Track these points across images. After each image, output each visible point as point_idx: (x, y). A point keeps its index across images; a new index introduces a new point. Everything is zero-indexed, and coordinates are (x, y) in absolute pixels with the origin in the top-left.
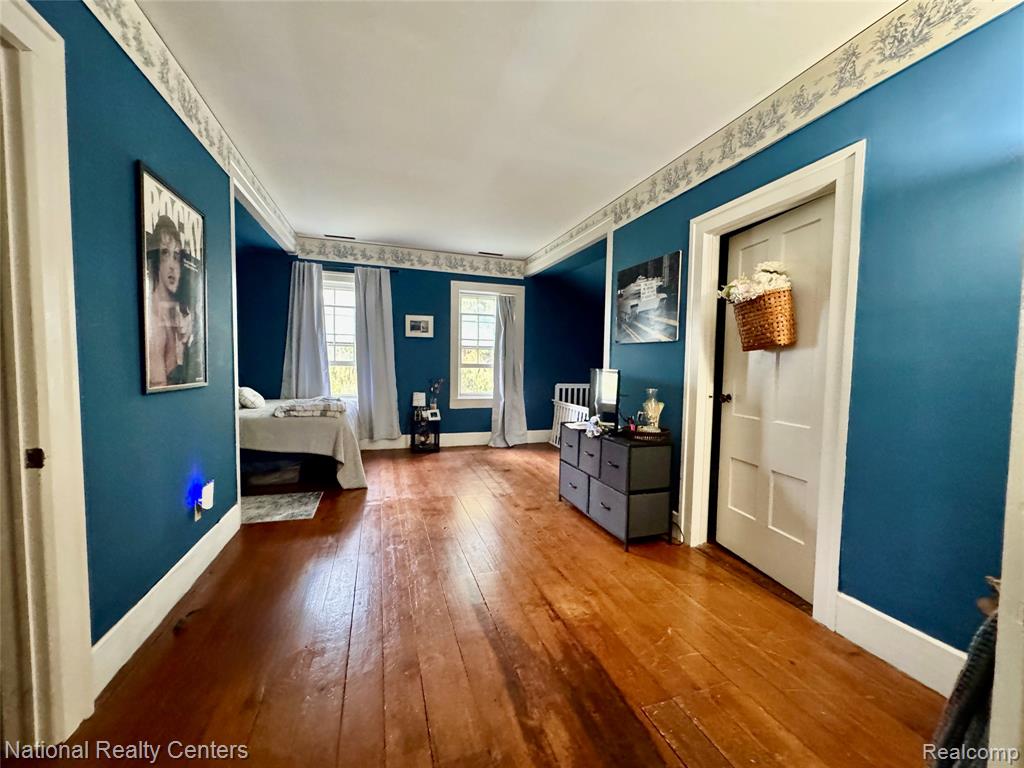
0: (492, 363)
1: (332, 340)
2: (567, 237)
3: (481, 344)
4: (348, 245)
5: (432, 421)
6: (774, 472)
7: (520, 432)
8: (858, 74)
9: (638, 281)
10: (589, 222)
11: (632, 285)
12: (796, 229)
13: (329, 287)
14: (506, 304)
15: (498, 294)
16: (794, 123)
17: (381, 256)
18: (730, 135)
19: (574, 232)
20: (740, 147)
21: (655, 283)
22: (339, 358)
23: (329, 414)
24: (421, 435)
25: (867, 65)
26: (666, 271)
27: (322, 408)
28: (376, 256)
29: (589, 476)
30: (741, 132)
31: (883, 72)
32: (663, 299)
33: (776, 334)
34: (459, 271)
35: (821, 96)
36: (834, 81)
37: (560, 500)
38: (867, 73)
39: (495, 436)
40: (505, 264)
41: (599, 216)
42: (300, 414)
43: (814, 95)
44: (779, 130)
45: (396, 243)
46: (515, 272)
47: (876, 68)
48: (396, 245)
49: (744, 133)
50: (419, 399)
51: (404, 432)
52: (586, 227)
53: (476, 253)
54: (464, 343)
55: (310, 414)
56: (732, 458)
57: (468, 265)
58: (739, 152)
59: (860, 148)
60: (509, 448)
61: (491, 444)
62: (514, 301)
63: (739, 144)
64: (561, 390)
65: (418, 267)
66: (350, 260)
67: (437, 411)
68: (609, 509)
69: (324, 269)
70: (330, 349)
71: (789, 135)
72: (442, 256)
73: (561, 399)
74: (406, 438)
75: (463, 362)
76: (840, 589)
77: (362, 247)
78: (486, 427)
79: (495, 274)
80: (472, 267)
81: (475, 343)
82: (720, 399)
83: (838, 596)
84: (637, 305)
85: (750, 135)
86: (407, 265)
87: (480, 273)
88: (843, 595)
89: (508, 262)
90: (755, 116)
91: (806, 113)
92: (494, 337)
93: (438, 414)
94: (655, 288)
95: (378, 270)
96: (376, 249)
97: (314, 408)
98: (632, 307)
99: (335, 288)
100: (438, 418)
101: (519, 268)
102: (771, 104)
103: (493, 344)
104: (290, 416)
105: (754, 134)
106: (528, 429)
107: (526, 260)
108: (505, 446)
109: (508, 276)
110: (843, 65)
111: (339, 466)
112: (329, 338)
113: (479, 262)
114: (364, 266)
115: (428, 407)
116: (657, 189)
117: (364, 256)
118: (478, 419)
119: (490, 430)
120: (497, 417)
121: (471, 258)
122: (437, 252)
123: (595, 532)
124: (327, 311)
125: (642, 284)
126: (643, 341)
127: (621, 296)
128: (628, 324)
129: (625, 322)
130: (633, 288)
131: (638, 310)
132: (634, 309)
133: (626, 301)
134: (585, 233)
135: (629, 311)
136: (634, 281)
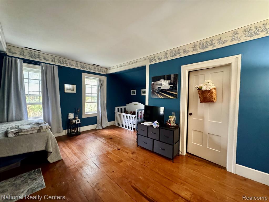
0: (96, 101)
1: (28, 94)
2: (128, 64)
3: (92, 95)
4: (37, 53)
5: (78, 124)
6: (208, 133)
7: (106, 123)
8: (238, 38)
9: (161, 80)
10: (138, 61)
11: (158, 81)
12: (215, 73)
13: (26, 70)
14: (101, 82)
15: (98, 79)
16: (218, 46)
17: (53, 60)
18: (195, 45)
19: (131, 63)
20: (200, 49)
21: (168, 82)
22: (31, 101)
23: (42, 131)
24: (73, 129)
25: (241, 37)
26: (172, 79)
27: (38, 128)
28: (51, 60)
29: (153, 140)
30: (200, 45)
31: (246, 39)
32: (172, 87)
33: (214, 99)
34: (85, 70)
35: (227, 41)
36: (231, 38)
37: (138, 147)
38: (241, 38)
39: (98, 125)
40: (100, 69)
41: (143, 59)
42: (26, 133)
43: (225, 40)
44: (213, 47)
45: (61, 56)
46: (104, 72)
47: (243, 38)
48: (61, 57)
49: (201, 46)
50: (71, 116)
51: (64, 128)
52: (137, 62)
53: (92, 64)
54: (86, 95)
55: (31, 132)
56: (193, 130)
57: (88, 68)
58: (199, 50)
59: (240, 56)
60: (103, 129)
61: (97, 128)
62: (103, 81)
63: (199, 48)
64: (117, 109)
65: (69, 66)
66: (38, 60)
67: (79, 120)
68: (164, 150)
69: (23, 62)
70: (27, 98)
71: (216, 49)
72: (79, 64)
73: (117, 112)
74: (65, 131)
75: (86, 101)
76: (236, 163)
77: (44, 55)
78: (95, 123)
79: (97, 72)
80: (90, 69)
81: (90, 95)
82: (189, 114)
83: (236, 165)
84: (161, 87)
85: (203, 46)
86: (65, 65)
87: (92, 71)
88: (237, 165)
89: (101, 68)
90: (204, 42)
91: (222, 44)
92: (97, 93)
93: (80, 121)
94: (168, 83)
95: (52, 66)
96: (51, 57)
97: (33, 129)
98: (158, 88)
99: (28, 71)
100: (80, 122)
101: (105, 71)
102: (210, 40)
103: (96, 95)
104: (19, 135)
105: (204, 46)
106: (108, 122)
107: (107, 69)
108: (102, 128)
109: (101, 73)
110: (234, 35)
111: (49, 154)
112: (27, 93)
113: (92, 67)
114: (45, 63)
115: (75, 119)
116: (168, 55)
117: (45, 59)
118: (92, 120)
119: (96, 123)
120: (99, 119)
121: (89, 66)
122: (77, 62)
123: (159, 157)
124: (25, 81)
125: (162, 81)
126: (163, 98)
127: (153, 84)
128: (157, 92)
129: (155, 92)
130: (158, 82)
131: (161, 89)
132: (159, 88)
133: (155, 86)
134: (136, 64)
135: (157, 89)
136: (159, 80)
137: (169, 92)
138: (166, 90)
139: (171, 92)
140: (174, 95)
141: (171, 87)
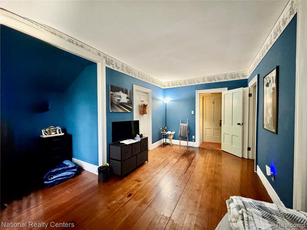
26: (129, 94)
94: (126, 97)
125: (121, 93)
126: (123, 112)
127: (112, 94)
128: (116, 105)
129: (115, 105)
130: (117, 93)
131: (121, 101)
132: (119, 101)
133: (115, 97)
134: (80, 48)
135: (117, 101)
136: (119, 92)
137: (127, 106)
138: (125, 104)
139: (128, 106)
140: (130, 109)
141: (128, 101)
